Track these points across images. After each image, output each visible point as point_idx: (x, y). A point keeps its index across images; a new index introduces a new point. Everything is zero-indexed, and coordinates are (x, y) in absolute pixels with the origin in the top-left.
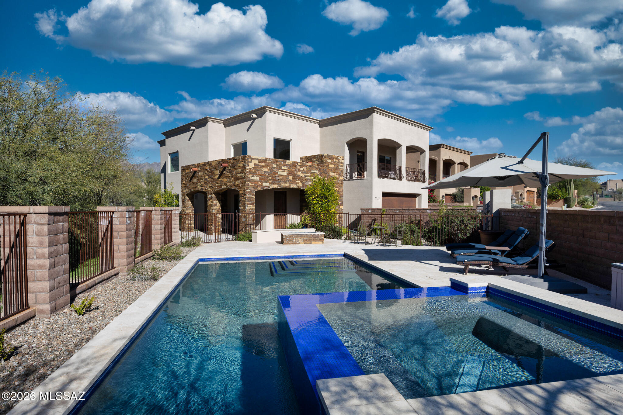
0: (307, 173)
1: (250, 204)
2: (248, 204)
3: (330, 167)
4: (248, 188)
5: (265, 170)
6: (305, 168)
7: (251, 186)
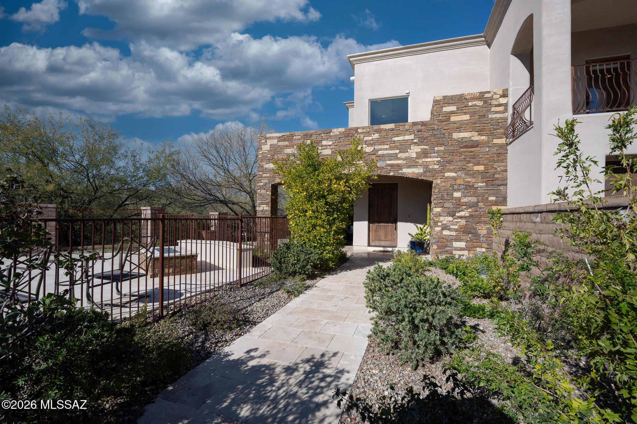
0: (383, 143)
1: (263, 204)
2: (260, 204)
3: (454, 123)
4: (260, 181)
5: (289, 151)
6: (376, 136)
7: (265, 177)
